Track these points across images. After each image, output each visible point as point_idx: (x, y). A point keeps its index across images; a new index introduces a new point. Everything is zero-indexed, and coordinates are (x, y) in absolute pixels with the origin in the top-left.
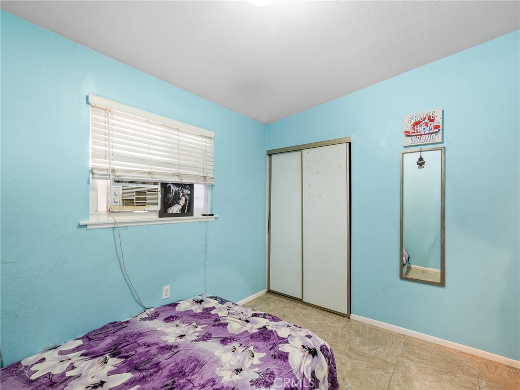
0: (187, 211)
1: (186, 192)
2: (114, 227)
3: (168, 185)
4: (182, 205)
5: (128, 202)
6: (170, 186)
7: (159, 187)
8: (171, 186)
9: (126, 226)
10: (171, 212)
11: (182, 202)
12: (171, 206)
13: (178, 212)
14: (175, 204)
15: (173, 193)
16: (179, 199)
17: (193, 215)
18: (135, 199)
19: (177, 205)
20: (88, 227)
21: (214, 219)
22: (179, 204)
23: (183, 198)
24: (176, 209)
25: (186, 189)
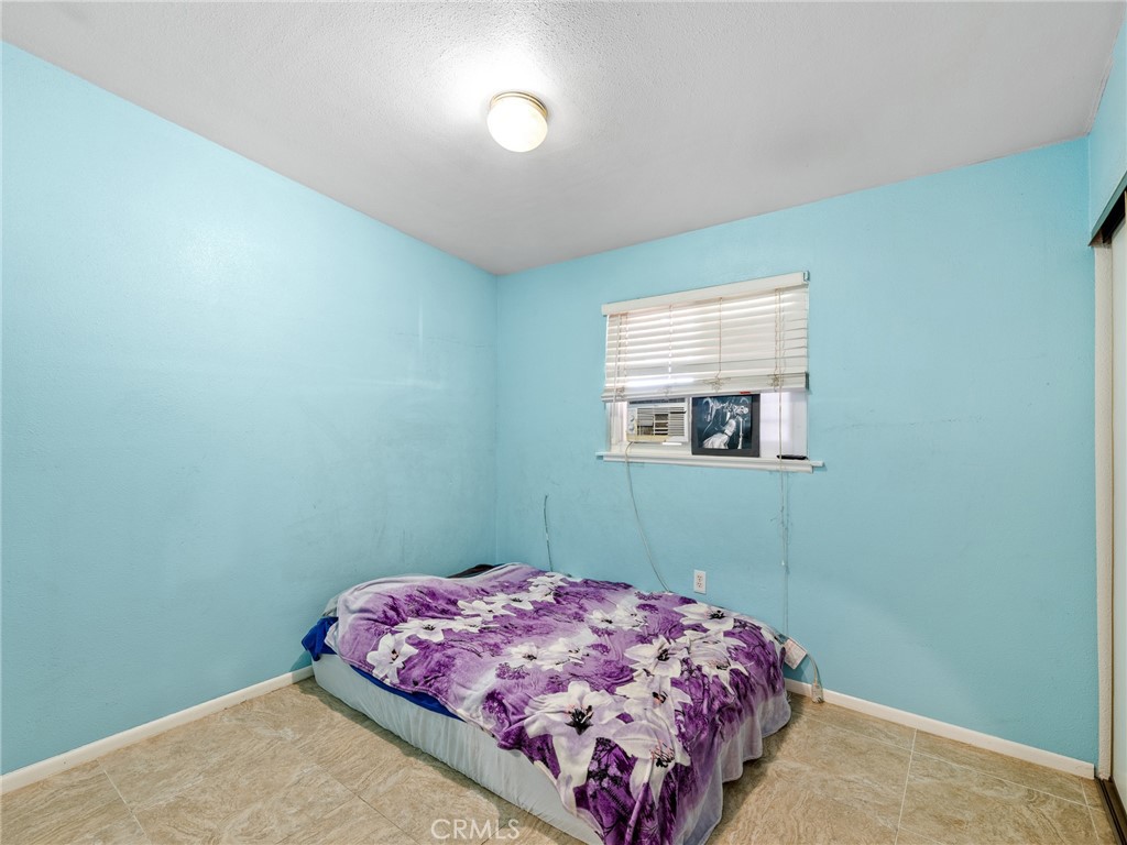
0: (743, 447)
1: (738, 411)
2: (629, 462)
3: (705, 400)
4: (730, 434)
5: (646, 430)
6: (707, 402)
7: (686, 406)
8: (710, 400)
9: (640, 463)
10: (710, 447)
11: (730, 430)
12: (709, 435)
13: (723, 447)
14: (715, 433)
15: (714, 413)
16: (725, 423)
17: (758, 456)
18: (654, 427)
19: (719, 435)
20: (605, 459)
21: (810, 469)
22: (723, 432)
23: (733, 422)
24: (718, 441)
25: (738, 404)
